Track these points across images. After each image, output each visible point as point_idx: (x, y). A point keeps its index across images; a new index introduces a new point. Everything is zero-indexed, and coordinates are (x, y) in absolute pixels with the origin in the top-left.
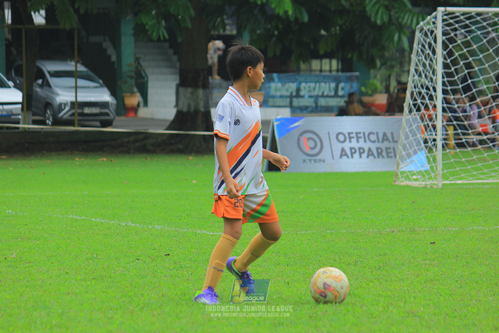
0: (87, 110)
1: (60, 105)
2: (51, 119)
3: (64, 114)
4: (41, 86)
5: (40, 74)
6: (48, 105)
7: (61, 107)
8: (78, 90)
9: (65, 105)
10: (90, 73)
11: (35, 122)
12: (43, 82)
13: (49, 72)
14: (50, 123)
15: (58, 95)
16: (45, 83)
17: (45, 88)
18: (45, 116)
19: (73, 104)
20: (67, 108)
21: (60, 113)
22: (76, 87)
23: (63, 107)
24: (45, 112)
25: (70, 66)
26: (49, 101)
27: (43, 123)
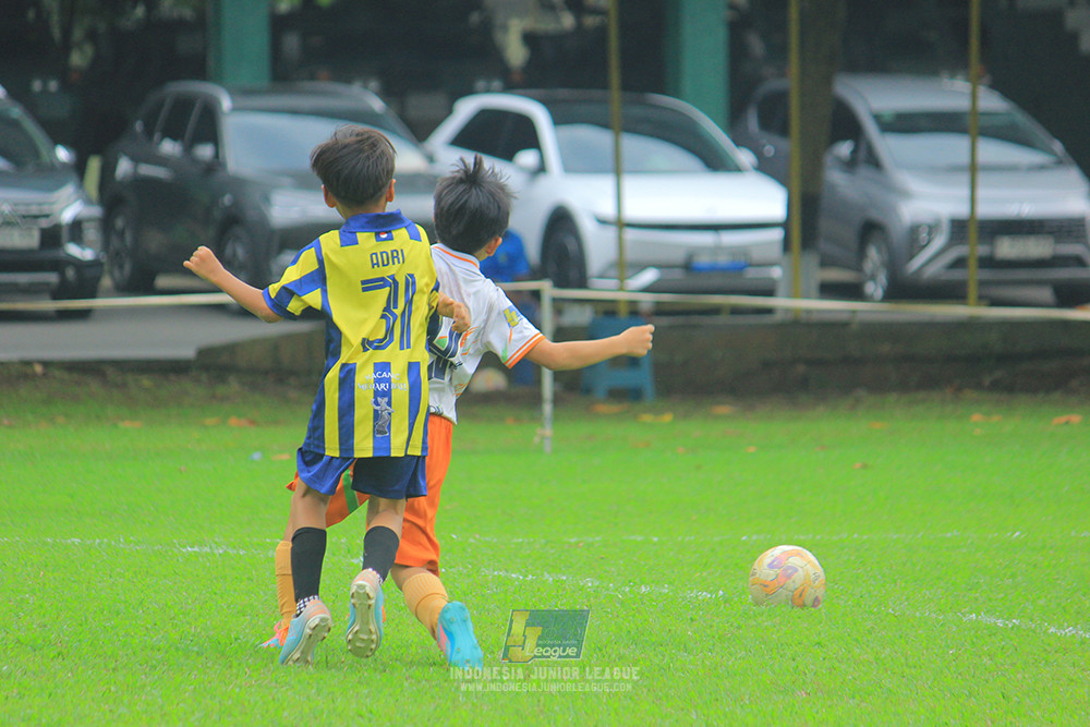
0: (1007, 248)
1: (914, 230)
2: (882, 278)
3: (928, 261)
4: (850, 165)
5: (845, 125)
6: (871, 230)
7: (915, 238)
8: (981, 178)
9: (932, 229)
10: (1022, 119)
11: (829, 290)
12: (854, 152)
13: (877, 118)
14: (879, 293)
15: (905, 194)
16: (862, 154)
17: (864, 172)
18: (859, 268)
19: (959, 228)
20: (939, 241)
21: (912, 257)
22: (973, 169)
23: (924, 235)
24: (861, 254)
25: (952, 93)
26: (875, 215)
27: (853, 291)
